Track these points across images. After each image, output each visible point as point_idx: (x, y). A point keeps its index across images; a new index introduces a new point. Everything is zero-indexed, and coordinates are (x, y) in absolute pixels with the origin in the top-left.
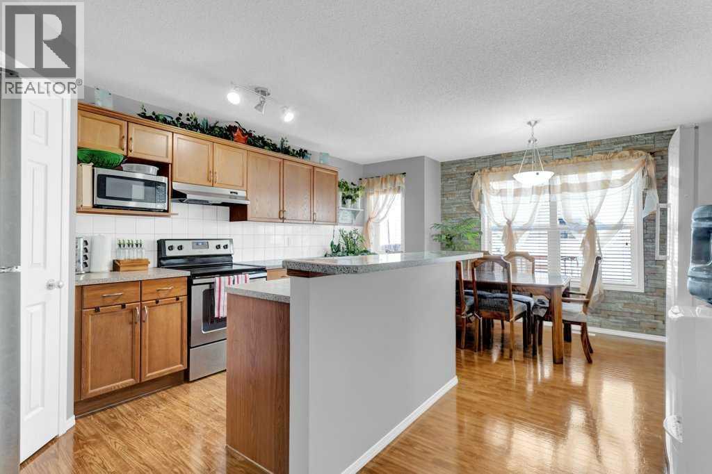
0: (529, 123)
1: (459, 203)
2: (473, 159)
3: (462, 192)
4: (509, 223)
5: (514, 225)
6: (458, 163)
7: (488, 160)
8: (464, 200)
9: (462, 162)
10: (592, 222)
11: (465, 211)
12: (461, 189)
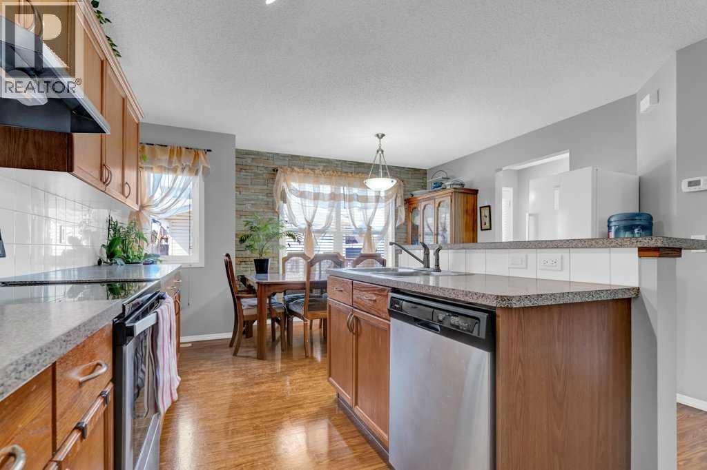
0: (378, 135)
1: (254, 200)
2: (271, 153)
3: (259, 187)
4: (310, 225)
5: (314, 228)
6: (254, 154)
7: (287, 159)
8: (261, 197)
9: (258, 153)
10: (369, 228)
11: (262, 210)
12: (258, 185)
